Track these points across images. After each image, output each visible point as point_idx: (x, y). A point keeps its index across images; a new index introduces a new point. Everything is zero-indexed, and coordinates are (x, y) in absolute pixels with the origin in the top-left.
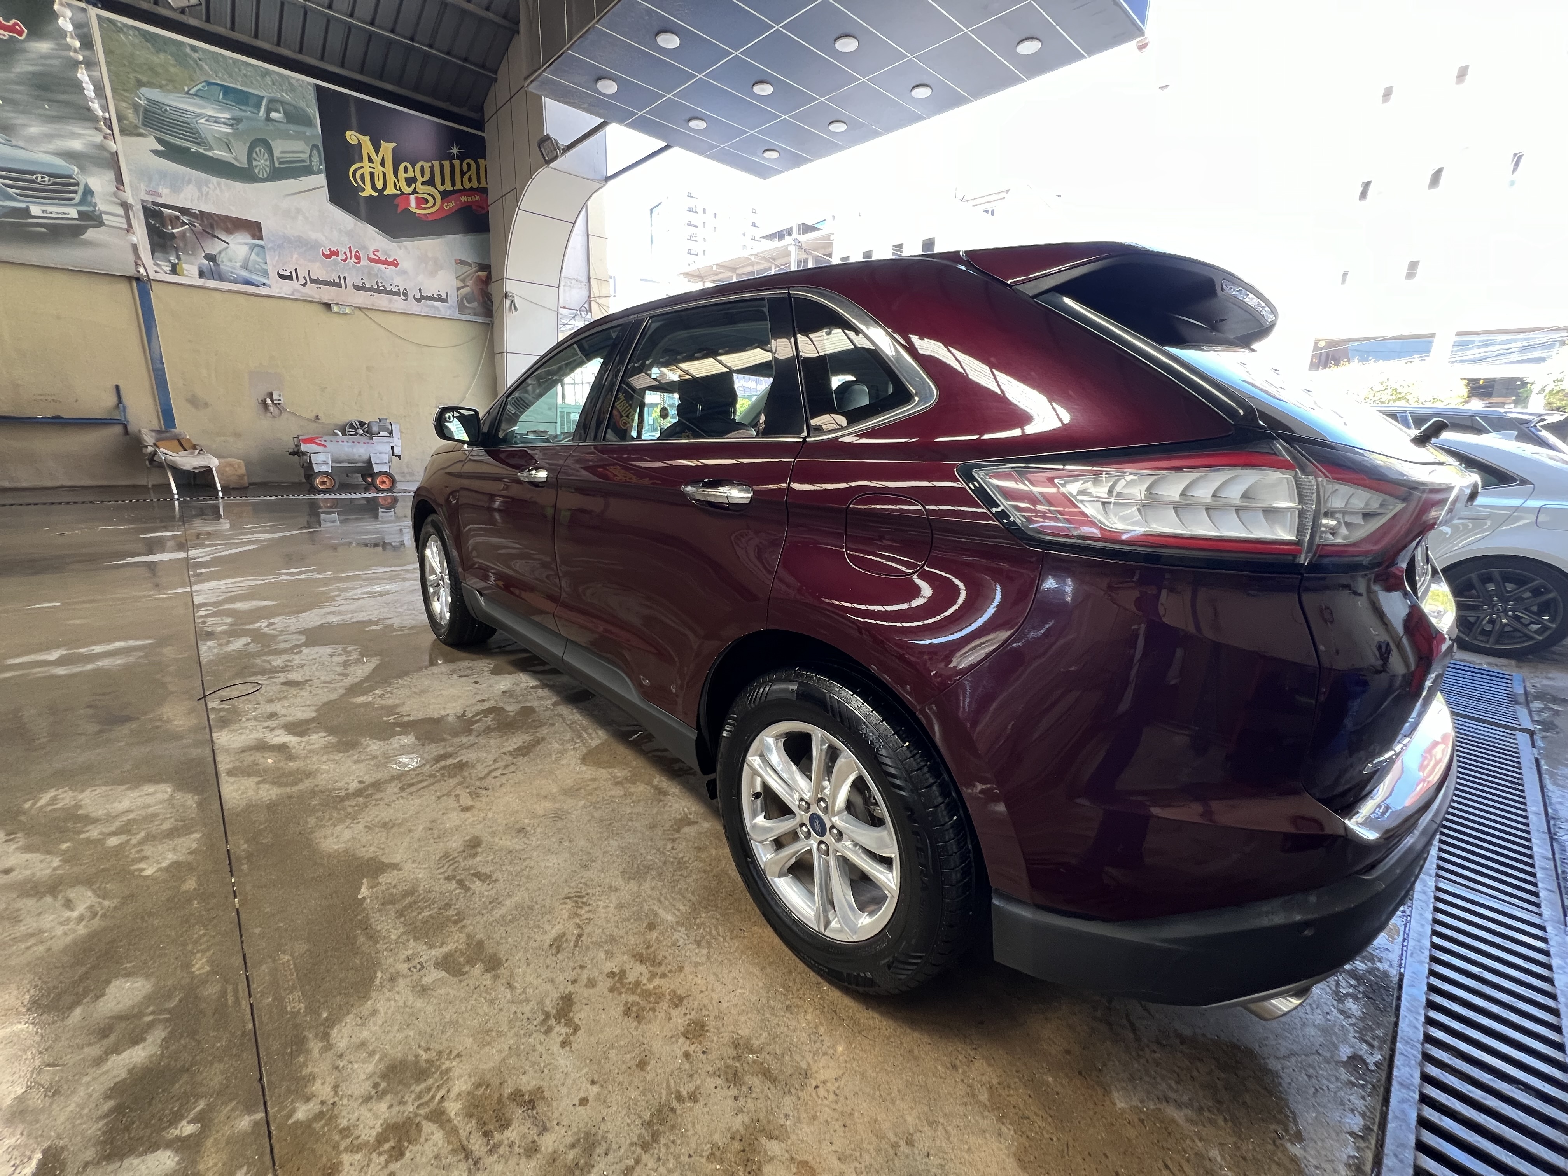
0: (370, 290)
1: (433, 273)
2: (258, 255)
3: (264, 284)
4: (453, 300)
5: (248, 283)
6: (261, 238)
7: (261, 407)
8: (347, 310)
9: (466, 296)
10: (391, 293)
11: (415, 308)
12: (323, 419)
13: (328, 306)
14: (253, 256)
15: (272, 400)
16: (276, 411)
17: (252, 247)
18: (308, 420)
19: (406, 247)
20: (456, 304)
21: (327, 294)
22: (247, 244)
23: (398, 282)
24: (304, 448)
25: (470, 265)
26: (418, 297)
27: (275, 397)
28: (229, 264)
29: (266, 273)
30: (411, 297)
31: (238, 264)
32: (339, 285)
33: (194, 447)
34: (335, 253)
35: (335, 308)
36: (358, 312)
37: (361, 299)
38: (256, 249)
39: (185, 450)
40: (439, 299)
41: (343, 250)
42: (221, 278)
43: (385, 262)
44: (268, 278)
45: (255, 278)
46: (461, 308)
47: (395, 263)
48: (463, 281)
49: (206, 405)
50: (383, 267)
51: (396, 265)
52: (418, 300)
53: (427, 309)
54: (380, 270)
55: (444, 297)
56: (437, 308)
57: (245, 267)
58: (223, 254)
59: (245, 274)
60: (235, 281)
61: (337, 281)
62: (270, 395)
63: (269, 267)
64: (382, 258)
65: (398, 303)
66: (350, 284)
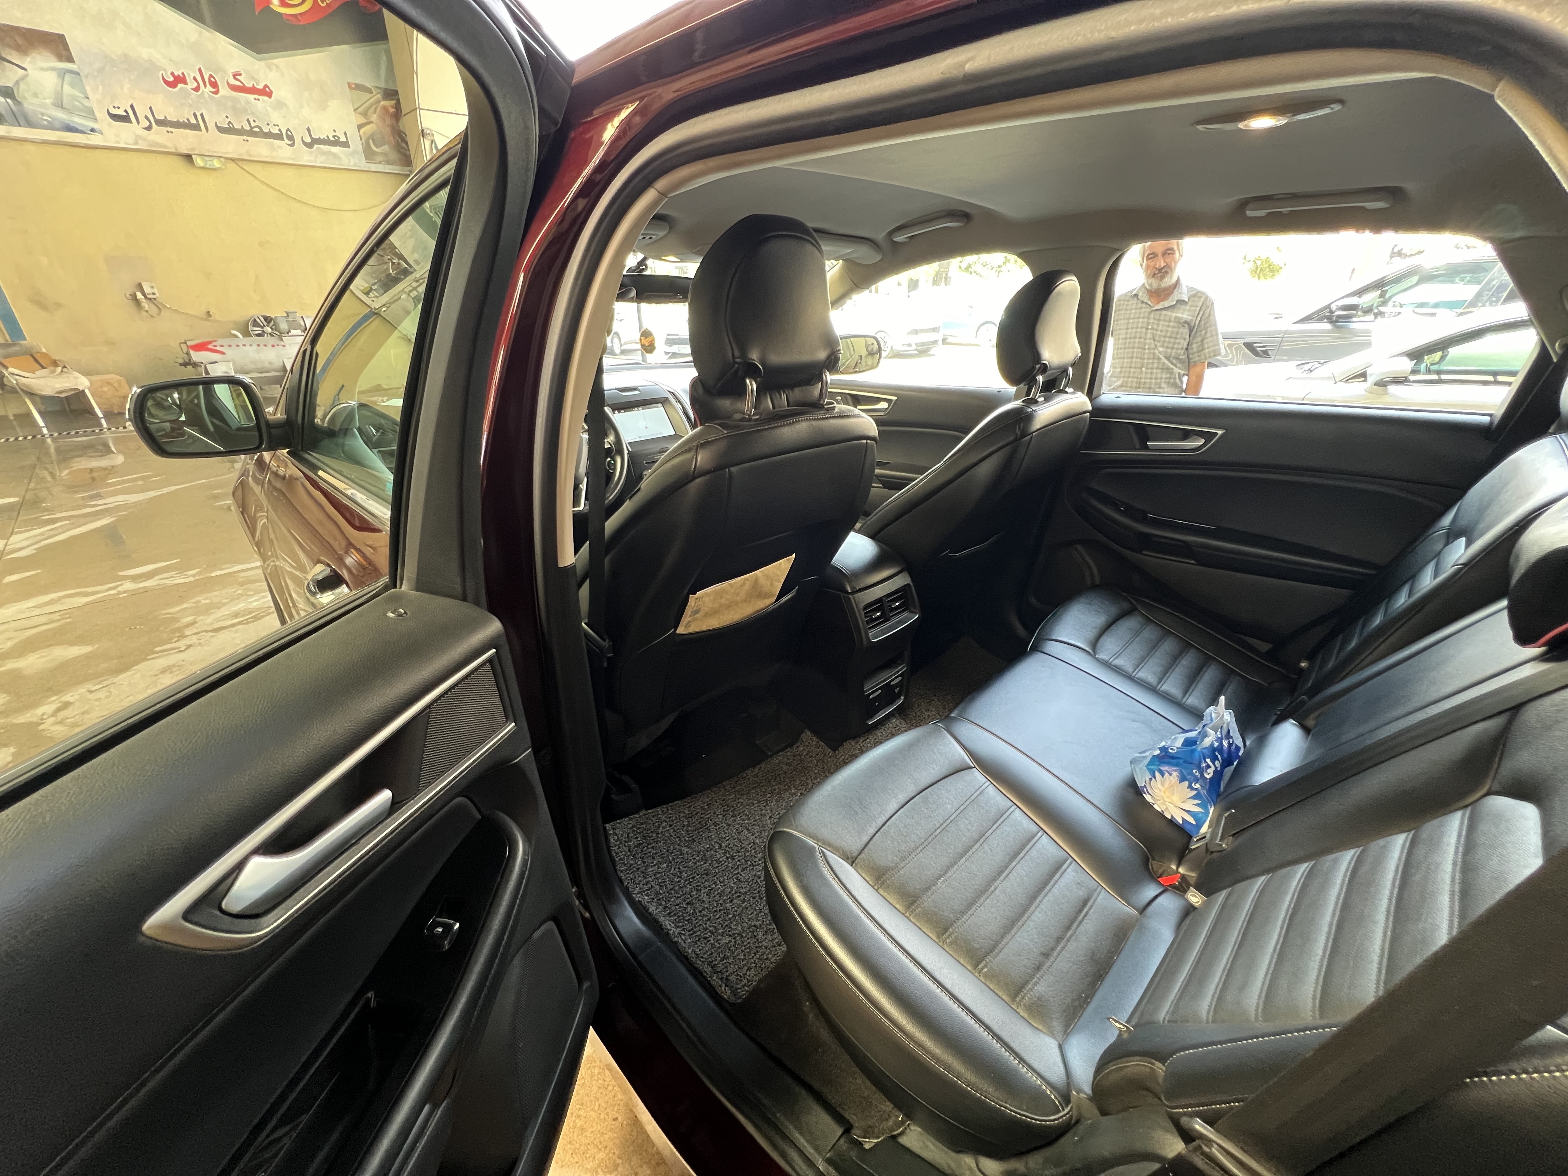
0: (241, 132)
1: (322, 106)
2: (72, 85)
3: (93, 130)
4: (356, 144)
5: (70, 129)
6: (70, 59)
7: (131, 303)
8: (216, 163)
9: (372, 136)
10: (269, 135)
11: (307, 157)
12: (216, 314)
13: (188, 158)
14: (67, 89)
15: (144, 294)
16: (153, 310)
17: (62, 74)
18: (196, 317)
19: (277, 66)
20: (360, 148)
21: (184, 141)
22: (53, 69)
23: (278, 121)
24: (196, 356)
25: (369, 91)
26: (308, 140)
27: (147, 290)
28: (35, 101)
29: (90, 114)
30: (298, 140)
31: (48, 101)
32: (196, 127)
33: (55, 364)
34: (180, 80)
35: (199, 161)
36: (232, 165)
37: (231, 145)
38: (68, 77)
39: (43, 368)
40: (336, 142)
41: (191, 74)
42: (30, 124)
43: (252, 90)
44: (95, 120)
45: (77, 121)
46: (369, 154)
47: (266, 92)
48: (365, 114)
49: (58, 305)
50: (251, 97)
51: (269, 94)
52: (309, 146)
53: (322, 158)
54: (248, 102)
55: (343, 139)
56: (335, 156)
57: (59, 104)
58: (22, 86)
59: (61, 116)
60: (50, 127)
61: (193, 121)
62: (140, 287)
63: (93, 103)
64: (249, 85)
65: (282, 151)
66: (211, 125)
